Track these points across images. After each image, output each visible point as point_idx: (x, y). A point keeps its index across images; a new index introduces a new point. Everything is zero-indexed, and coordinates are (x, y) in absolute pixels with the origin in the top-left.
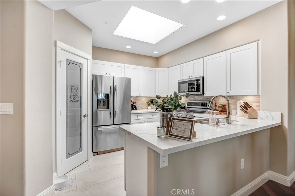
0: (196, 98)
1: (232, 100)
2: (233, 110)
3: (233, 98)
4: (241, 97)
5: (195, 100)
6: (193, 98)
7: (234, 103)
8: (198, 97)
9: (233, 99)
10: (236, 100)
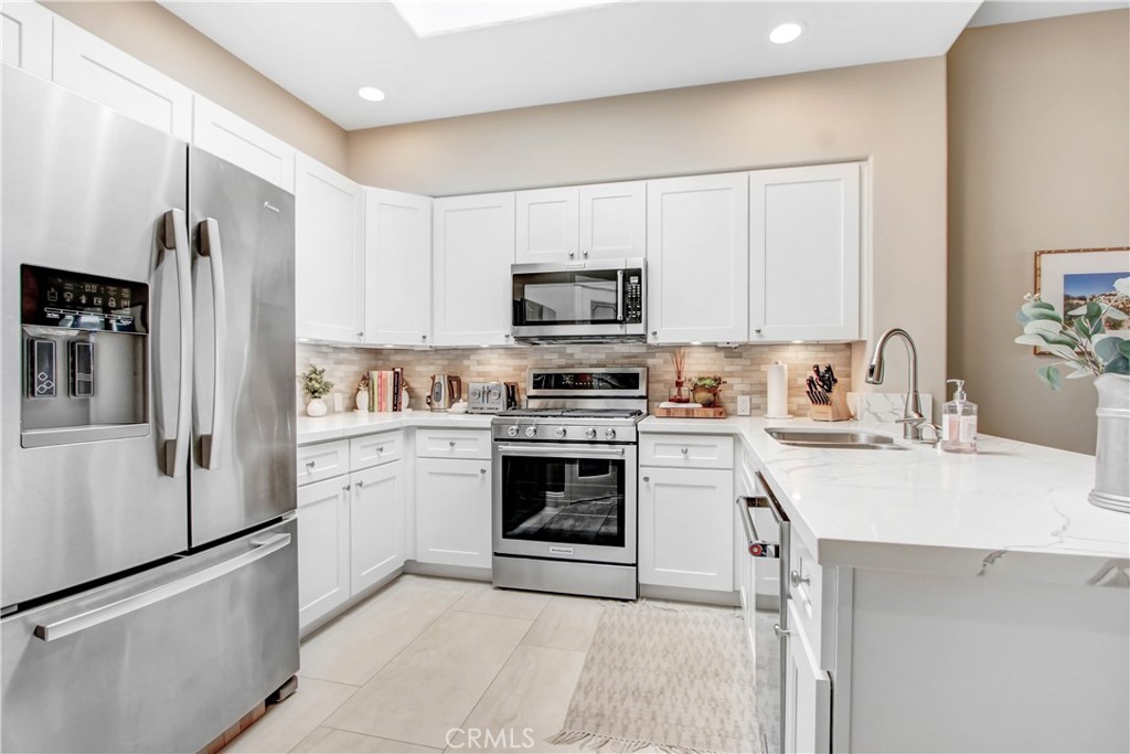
0: (572, 355)
1: (736, 361)
2: (740, 398)
3: (741, 353)
4: (767, 349)
5: (570, 362)
6: (555, 356)
7: (744, 371)
8: (583, 351)
9: (741, 357)
10: (749, 363)
